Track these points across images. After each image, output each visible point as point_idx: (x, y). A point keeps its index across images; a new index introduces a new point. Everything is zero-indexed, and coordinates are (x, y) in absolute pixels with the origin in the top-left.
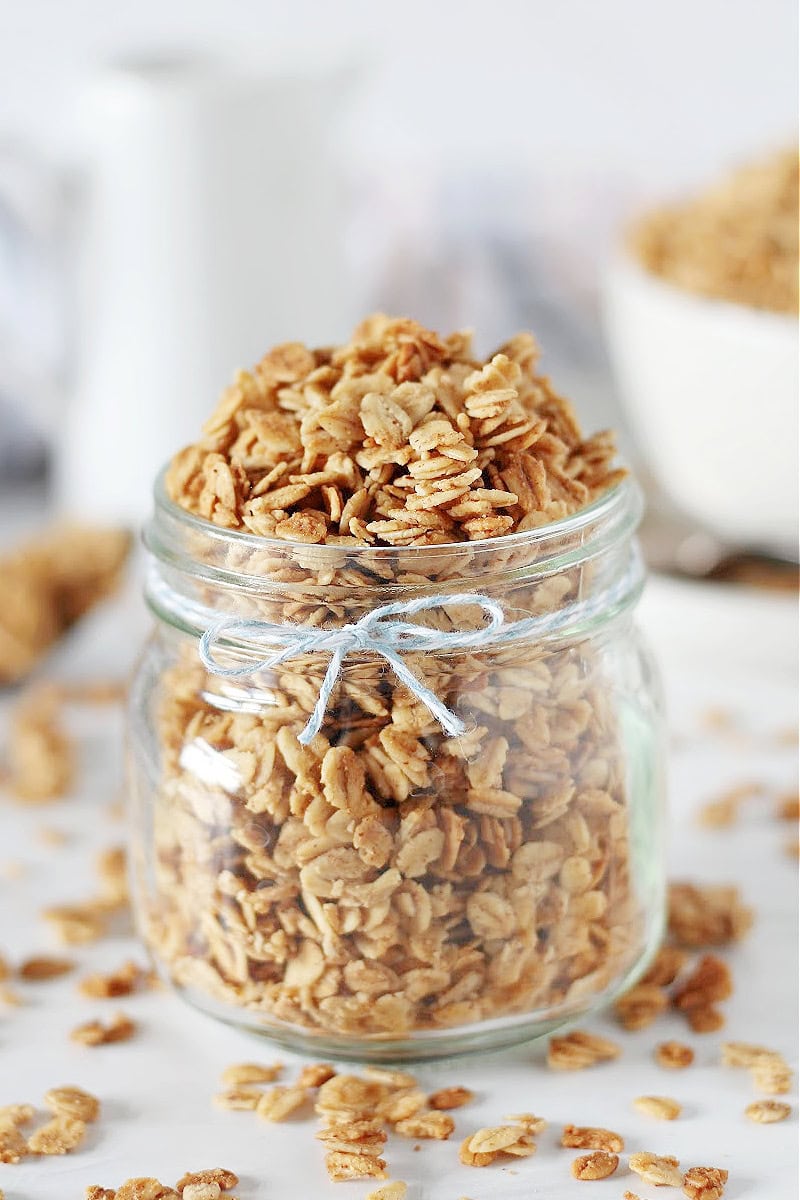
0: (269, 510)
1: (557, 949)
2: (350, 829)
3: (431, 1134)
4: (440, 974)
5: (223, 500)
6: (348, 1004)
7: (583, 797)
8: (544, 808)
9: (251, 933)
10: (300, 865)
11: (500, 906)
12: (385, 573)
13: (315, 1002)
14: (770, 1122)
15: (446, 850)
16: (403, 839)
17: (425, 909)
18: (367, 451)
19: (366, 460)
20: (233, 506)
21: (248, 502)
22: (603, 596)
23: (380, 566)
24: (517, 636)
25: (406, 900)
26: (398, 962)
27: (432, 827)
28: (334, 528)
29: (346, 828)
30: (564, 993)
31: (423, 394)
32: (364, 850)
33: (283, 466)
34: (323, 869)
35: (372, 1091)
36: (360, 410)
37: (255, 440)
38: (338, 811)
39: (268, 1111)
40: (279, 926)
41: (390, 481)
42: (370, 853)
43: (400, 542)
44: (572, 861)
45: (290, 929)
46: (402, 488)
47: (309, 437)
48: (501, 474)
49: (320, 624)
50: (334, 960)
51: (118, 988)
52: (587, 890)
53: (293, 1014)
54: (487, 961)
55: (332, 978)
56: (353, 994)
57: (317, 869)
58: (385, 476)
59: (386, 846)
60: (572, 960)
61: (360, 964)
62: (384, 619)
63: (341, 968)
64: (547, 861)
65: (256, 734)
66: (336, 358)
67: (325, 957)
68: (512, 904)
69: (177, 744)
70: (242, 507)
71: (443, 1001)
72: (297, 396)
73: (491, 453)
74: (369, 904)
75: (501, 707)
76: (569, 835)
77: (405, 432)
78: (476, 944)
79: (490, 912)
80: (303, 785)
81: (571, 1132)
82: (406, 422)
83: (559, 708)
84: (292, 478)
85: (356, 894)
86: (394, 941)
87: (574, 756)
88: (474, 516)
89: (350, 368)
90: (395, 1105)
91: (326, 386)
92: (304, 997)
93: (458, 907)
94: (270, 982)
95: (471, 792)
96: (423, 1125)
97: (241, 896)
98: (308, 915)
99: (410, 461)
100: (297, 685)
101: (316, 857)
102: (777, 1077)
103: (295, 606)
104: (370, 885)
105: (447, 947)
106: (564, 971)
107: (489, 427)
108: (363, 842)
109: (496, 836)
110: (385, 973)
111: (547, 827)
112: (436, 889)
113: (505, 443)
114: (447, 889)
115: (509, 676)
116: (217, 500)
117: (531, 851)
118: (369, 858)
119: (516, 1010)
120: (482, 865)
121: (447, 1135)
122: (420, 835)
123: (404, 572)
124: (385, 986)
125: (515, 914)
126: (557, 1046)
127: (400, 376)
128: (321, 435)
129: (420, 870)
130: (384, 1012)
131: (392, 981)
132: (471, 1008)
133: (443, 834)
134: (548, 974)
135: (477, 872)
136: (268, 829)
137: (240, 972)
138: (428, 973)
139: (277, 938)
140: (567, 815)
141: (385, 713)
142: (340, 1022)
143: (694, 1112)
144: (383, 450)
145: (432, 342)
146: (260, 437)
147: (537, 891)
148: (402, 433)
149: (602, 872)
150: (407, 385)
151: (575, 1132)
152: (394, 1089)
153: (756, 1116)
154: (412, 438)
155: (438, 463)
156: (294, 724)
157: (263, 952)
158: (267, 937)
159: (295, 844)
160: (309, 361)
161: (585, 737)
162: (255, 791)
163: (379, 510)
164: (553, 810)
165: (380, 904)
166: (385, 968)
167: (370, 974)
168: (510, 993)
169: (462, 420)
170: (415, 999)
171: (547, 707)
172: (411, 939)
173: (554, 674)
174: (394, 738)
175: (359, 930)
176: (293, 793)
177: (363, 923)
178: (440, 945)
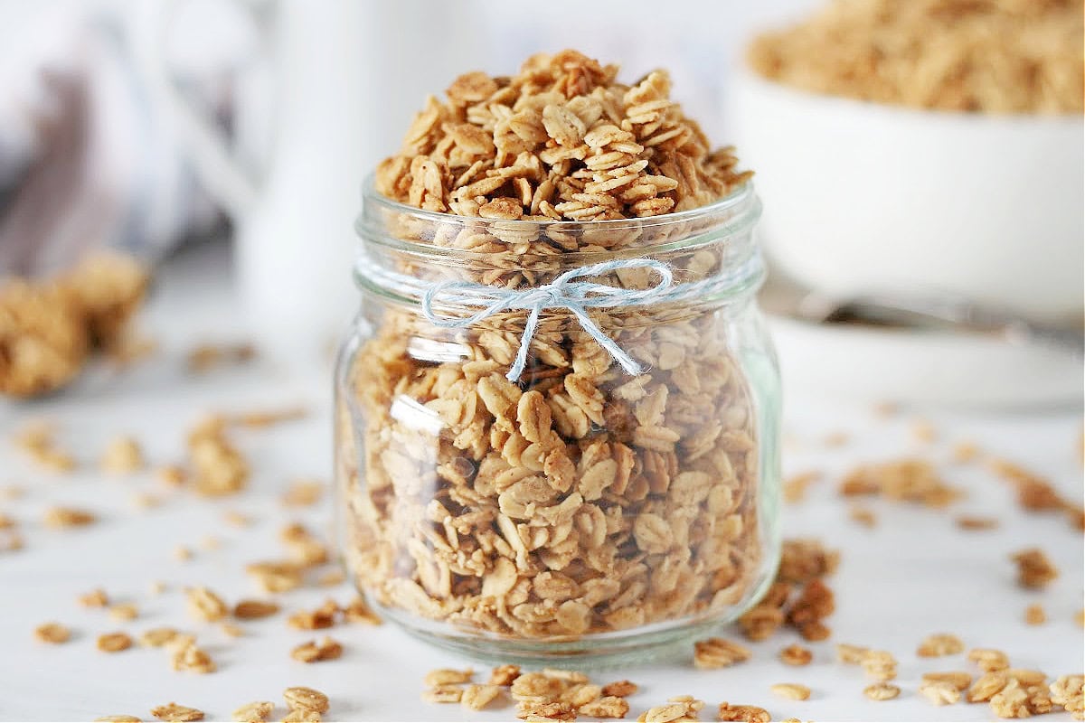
0: (472, 197)
1: (706, 563)
2: (541, 459)
3: (610, 714)
4: (612, 582)
5: (432, 192)
6: (537, 610)
7: (727, 435)
8: (697, 443)
9: (455, 552)
10: (498, 491)
11: (662, 526)
12: (570, 244)
13: (509, 609)
14: (884, 699)
15: (618, 477)
16: (584, 467)
17: (601, 526)
18: (549, 151)
19: (548, 157)
20: (440, 196)
21: (453, 192)
22: (740, 270)
23: (568, 238)
24: (677, 298)
25: (586, 519)
26: (578, 573)
27: (608, 458)
28: (527, 210)
29: (537, 459)
30: (709, 602)
31: (592, 105)
32: (552, 477)
33: (479, 164)
34: (517, 495)
35: (554, 685)
36: (542, 117)
37: (453, 145)
38: (531, 445)
39: (471, 700)
40: (478, 546)
41: (569, 174)
42: (558, 479)
43: (584, 218)
44: (718, 487)
45: (488, 548)
46: (580, 179)
47: (501, 139)
48: (660, 167)
49: (518, 287)
50: (526, 571)
51: (322, 621)
52: (729, 514)
53: (488, 621)
54: (650, 571)
55: (524, 588)
56: (542, 601)
57: (513, 494)
58: (565, 169)
59: (570, 474)
60: (716, 574)
61: (548, 575)
62: (573, 280)
63: (531, 579)
64: (699, 487)
65: (459, 385)
66: (514, 82)
67: (517, 570)
68: (670, 523)
69: (386, 401)
70: (447, 197)
71: (613, 607)
72: (485, 111)
73: (650, 151)
74: (556, 522)
75: (661, 359)
76: (715, 467)
77: (580, 135)
78: (641, 557)
79: (653, 529)
80: (502, 423)
81: (726, 708)
82: (581, 127)
83: (703, 363)
84: (489, 172)
85: (545, 515)
86: (575, 555)
87: (719, 402)
88: (643, 198)
89: (526, 89)
90: (576, 694)
91: (510, 102)
92: (499, 605)
93: (627, 525)
94: (468, 596)
95: (639, 429)
96: (603, 707)
97: (447, 520)
98: (502, 536)
99: (587, 157)
100: (494, 342)
101: (512, 484)
102: (885, 666)
103: (497, 272)
104: (557, 507)
105: (617, 560)
106: (709, 584)
107: (649, 130)
108: (552, 470)
109: (658, 467)
110: (568, 582)
111: (696, 460)
112: (610, 510)
113: (662, 143)
114: (619, 510)
115: (665, 333)
116: (426, 192)
117: (685, 479)
118: (556, 484)
119: (671, 615)
120: (647, 491)
121: (623, 714)
122: (599, 464)
123: (586, 245)
124: (568, 593)
125: (673, 532)
126: (701, 648)
127: (570, 94)
128: (511, 138)
129: (596, 495)
130: (566, 615)
131: (573, 590)
132: (637, 611)
133: (615, 464)
134: (698, 585)
135: (643, 497)
136: (470, 464)
137: (443, 587)
138: (603, 581)
139: (477, 556)
140: (713, 451)
141: (567, 364)
142: (529, 626)
143: (821, 695)
144: (562, 149)
145: (594, 67)
146: (458, 142)
147: (691, 511)
148: (578, 134)
149: (740, 499)
150: (577, 99)
151: (729, 709)
152: (572, 684)
153: (874, 694)
154: (587, 139)
155: (610, 157)
156: (491, 375)
157: (465, 567)
158: (468, 555)
159: (494, 475)
160: (492, 85)
161: (727, 388)
162: (461, 430)
163: (563, 196)
164: (703, 444)
165: (565, 523)
166: (568, 579)
167: (556, 583)
168: (668, 599)
169: (626, 124)
170: (591, 604)
171: (696, 362)
172: (589, 553)
173: (701, 334)
174: (577, 384)
175: (547, 546)
176: (493, 431)
177: (550, 540)
178: (612, 559)
